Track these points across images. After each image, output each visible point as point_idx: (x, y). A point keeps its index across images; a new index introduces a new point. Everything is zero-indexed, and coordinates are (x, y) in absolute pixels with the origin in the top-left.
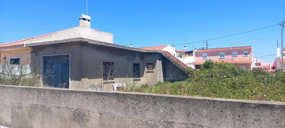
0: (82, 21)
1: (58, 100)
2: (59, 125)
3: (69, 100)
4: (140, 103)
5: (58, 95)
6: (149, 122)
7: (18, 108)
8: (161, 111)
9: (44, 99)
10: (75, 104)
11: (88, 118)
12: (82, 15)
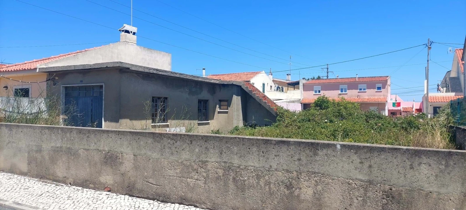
0: (124, 35)
1: (87, 141)
2: (88, 170)
3: (100, 141)
4: (176, 142)
5: (87, 135)
6: (185, 162)
7: (37, 151)
8: (197, 150)
9: (70, 140)
10: (106, 146)
11: (121, 161)
12: (124, 25)
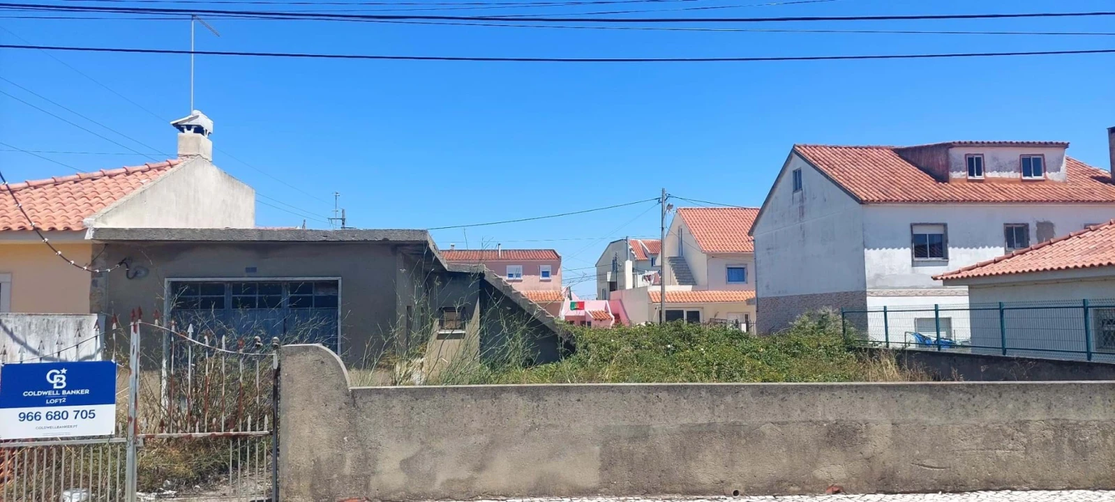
1: (782, 407)
3: (814, 405)
5: (781, 396)
6: (990, 426)
8: (1010, 406)
9: (737, 408)
10: (830, 412)
11: (864, 436)
12: (196, 112)
